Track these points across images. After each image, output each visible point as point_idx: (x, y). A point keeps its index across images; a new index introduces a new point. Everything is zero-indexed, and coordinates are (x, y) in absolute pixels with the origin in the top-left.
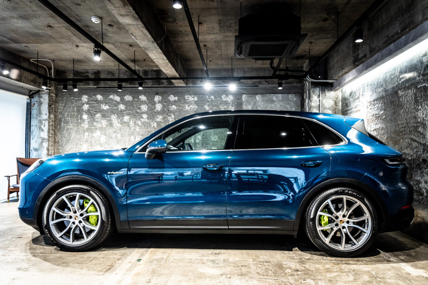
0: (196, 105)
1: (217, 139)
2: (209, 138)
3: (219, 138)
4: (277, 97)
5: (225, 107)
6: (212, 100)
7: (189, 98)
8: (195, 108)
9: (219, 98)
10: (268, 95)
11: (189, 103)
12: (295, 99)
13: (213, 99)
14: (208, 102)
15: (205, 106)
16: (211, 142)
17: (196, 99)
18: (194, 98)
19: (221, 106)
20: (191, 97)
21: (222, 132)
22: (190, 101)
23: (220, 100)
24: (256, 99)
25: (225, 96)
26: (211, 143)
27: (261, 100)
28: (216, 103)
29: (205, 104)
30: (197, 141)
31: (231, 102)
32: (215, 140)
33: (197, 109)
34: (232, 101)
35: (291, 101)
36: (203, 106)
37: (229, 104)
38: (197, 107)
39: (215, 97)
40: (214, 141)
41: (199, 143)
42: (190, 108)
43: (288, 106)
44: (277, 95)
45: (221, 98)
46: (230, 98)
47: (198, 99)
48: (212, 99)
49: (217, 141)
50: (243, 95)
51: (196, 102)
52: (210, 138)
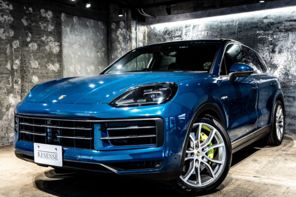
0: (12, 16)
1: (38, 65)
2: (28, 64)
3: (39, 64)
4: (90, 22)
5: (45, 25)
6: (30, 13)
7: (3, 5)
8: (10, 20)
9: (38, 12)
10: (83, 18)
11: (3, 12)
12: (103, 27)
13: (32, 12)
14: (26, 14)
15: (22, 20)
16: (31, 68)
17: (11, 7)
18: (8, 5)
19: (40, 23)
20: (4, 3)
21: (42, 56)
22: (3, 9)
23: (39, 15)
24: (73, 21)
25: (44, 10)
26: (32, 71)
27: (77, 23)
28: (34, 18)
29: (23, 18)
30: (15, 67)
31: (50, 20)
32: (36, 67)
33: (13, 22)
34: (52, 18)
35: (100, 29)
36: (21, 19)
37: (49, 21)
38: (13, 19)
39: (34, 10)
40: (34, 68)
41: (17, 70)
42: (3, 19)
43: (98, 34)
44: (90, 20)
45: (40, 12)
46: (49, 15)
47: (13, 7)
48: (30, 11)
49: (37, 69)
50: (62, 14)
51: (12, 13)
52: (30, 63)
